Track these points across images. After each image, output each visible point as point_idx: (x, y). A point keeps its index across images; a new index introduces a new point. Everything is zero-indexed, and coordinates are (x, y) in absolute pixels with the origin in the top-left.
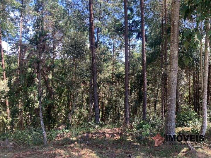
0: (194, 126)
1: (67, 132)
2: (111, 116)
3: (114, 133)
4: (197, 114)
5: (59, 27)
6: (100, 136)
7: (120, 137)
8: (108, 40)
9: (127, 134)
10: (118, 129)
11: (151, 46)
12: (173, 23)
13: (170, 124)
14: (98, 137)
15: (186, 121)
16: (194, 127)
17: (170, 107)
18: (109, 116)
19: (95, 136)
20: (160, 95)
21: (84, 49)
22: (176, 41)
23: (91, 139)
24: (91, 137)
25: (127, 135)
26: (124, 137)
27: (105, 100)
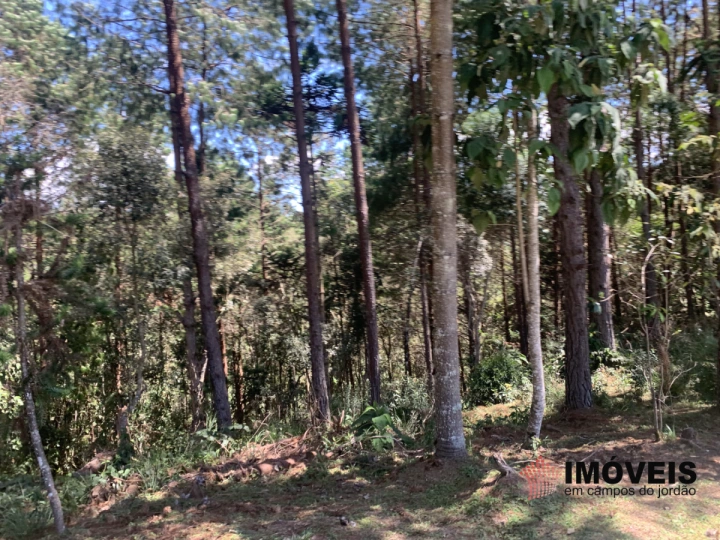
0: (518, 397)
1: (124, 478)
2: (268, 399)
3: (287, 458)
4: (525, 359)
5: (53, 101)
6: (244, 475)
7: (305, 468)
8: (237, 141)
9: (325, 452)
10: (296, 441)
11: (381, 156)
12: (438, 117)
13: (448, 410)
14: (237, 479)
15: (496, 385)
16: (519, 401)
17: (445, 361)
18: (261, 399)
19: (227, 477)
20: (416, 308)
21: (157, 186)
22: (447, 169)
23: (214, 489)
24: (212, 481)
25: (326, 459)
26: (318, 466)
27: (243, 343)
